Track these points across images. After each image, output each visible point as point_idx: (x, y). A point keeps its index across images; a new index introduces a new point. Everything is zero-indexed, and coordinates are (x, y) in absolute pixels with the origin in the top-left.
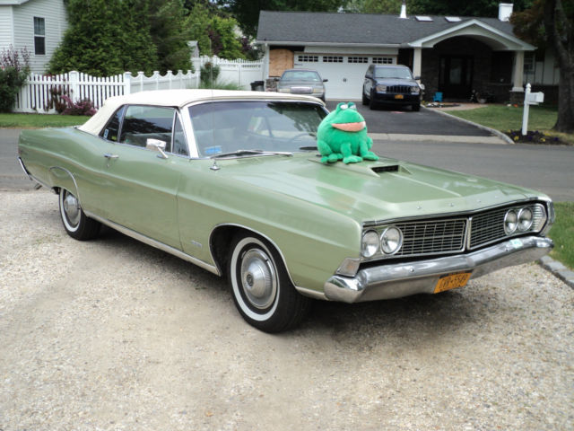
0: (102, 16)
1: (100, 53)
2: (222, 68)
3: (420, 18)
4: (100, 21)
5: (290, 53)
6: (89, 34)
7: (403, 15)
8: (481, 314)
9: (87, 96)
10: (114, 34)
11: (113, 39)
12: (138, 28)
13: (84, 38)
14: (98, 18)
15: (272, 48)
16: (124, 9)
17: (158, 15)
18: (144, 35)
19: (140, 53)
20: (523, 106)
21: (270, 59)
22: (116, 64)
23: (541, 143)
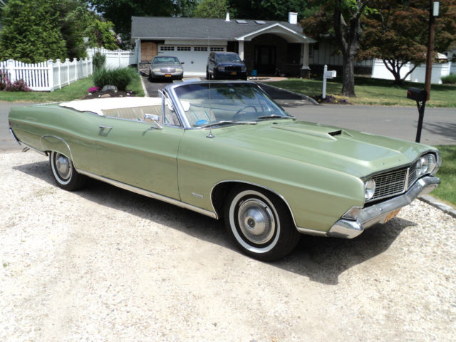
0: (29, 20)
1: (29, 47)
2: (107, 55)
3: (239, 21)
4: (27, 23)
5: (155, 45)
6: (20, 34)
7: (228, 19)
8: (392, 231)
9: (21, 78)
10: (38, 33)
11: (37, 36)
12: (52, 28)
13: (17, 36)
14: (27, 21)
15: (143, 41)
16: (43, 15)
17: (66, 19)
18: (56, 34)
19: (55, 46)
20: (322, 79)
21: (142, 49)
22: (41, 55)
23: (335, 103)
